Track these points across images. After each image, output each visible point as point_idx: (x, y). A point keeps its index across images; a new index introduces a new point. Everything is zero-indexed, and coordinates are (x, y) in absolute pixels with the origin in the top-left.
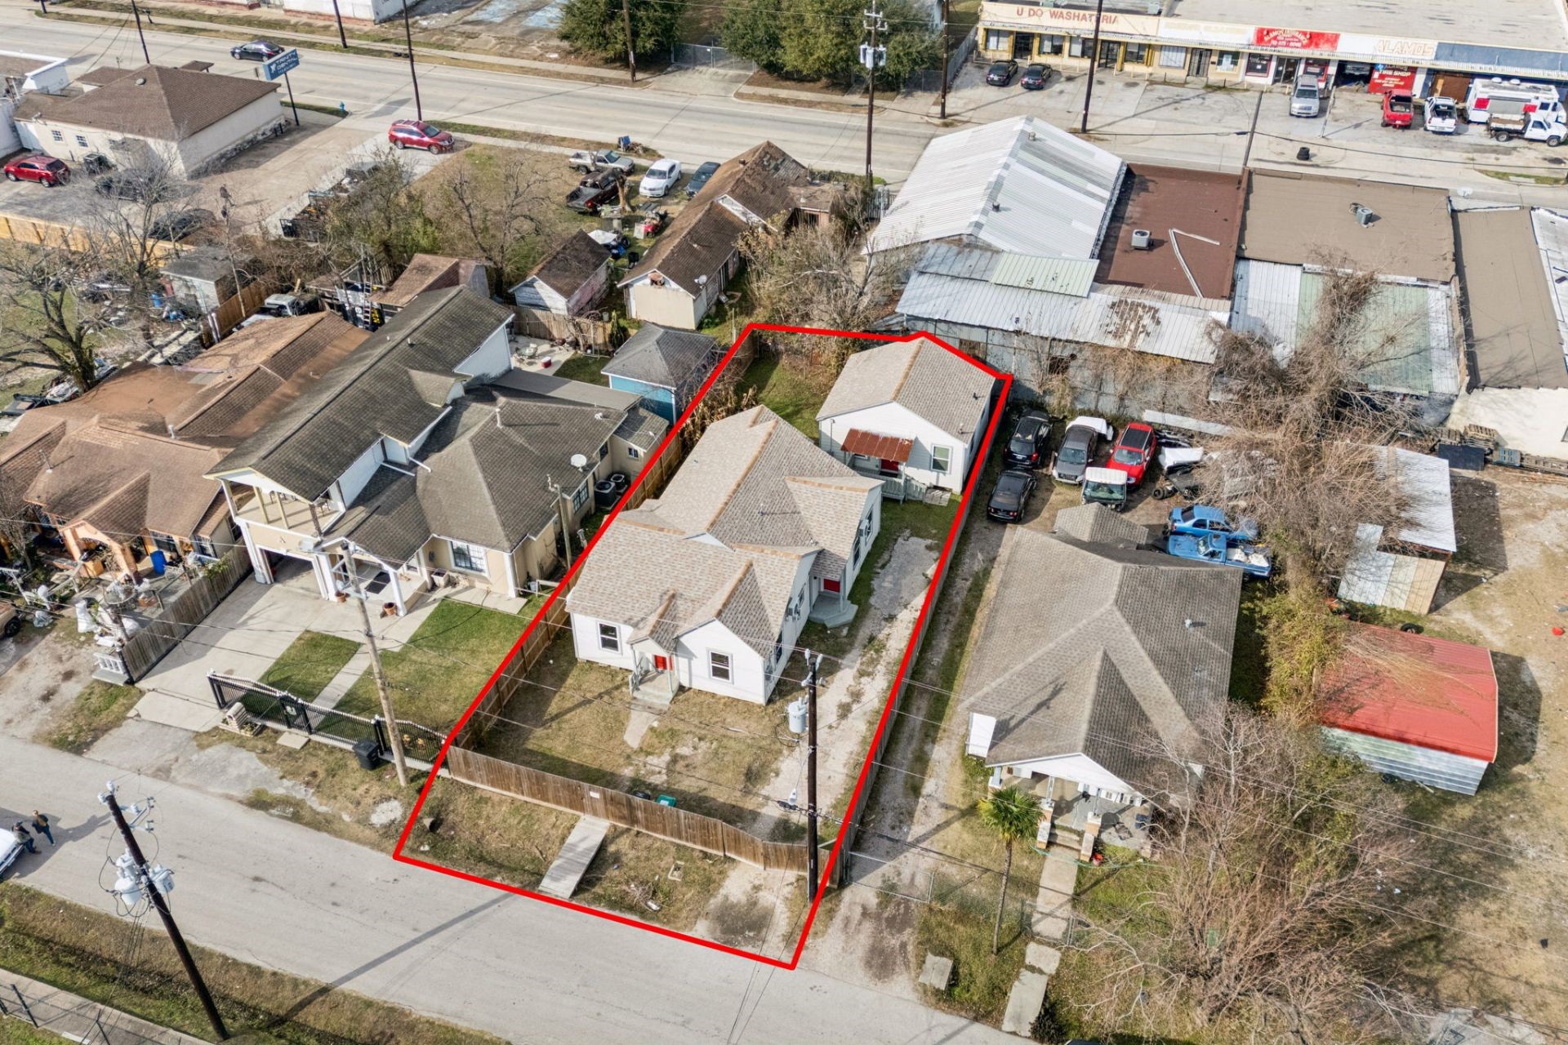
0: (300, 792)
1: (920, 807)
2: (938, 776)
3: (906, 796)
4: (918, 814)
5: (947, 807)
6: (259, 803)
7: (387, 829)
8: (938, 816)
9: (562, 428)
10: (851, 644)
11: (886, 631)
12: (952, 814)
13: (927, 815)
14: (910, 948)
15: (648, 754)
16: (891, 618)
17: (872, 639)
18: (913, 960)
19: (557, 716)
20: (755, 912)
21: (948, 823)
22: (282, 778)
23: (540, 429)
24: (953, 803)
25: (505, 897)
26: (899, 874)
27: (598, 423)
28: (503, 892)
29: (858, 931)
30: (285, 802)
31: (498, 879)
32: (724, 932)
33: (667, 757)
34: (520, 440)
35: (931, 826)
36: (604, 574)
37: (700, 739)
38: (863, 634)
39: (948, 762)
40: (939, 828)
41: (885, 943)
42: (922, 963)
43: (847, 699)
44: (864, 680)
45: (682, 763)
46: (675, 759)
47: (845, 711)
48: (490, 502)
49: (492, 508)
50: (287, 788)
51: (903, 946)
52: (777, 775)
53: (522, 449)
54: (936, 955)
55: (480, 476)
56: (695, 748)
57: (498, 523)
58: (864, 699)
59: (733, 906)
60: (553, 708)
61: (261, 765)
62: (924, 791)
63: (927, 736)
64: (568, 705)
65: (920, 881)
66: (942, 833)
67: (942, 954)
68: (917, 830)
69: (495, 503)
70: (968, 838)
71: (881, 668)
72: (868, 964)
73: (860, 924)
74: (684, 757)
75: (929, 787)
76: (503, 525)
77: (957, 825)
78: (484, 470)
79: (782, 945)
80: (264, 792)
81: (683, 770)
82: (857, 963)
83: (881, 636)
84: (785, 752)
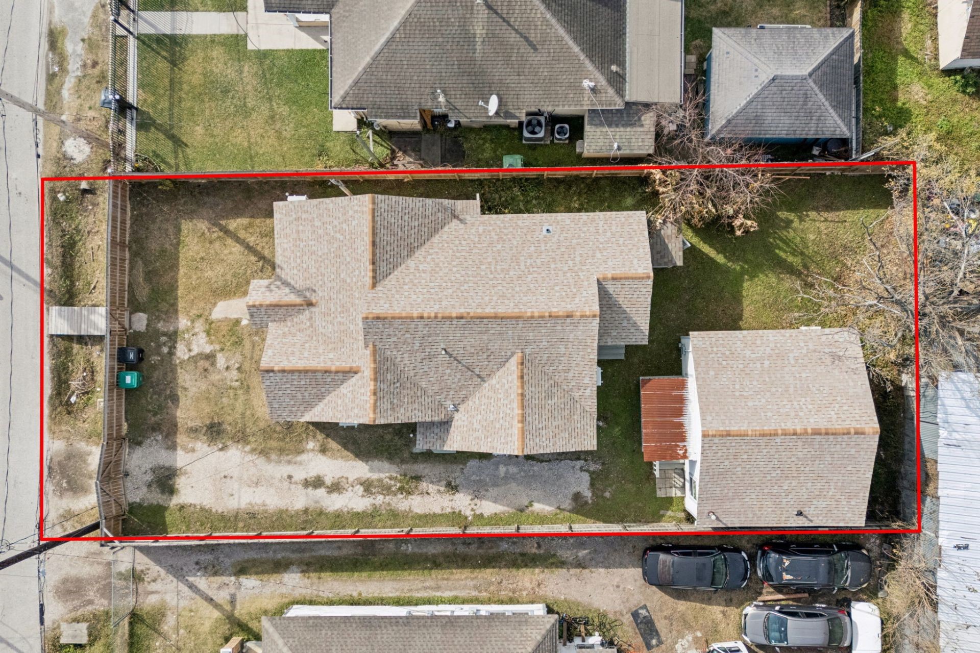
0: (74, 67)
1: (225, 579)
2: (263, 586)
3: (233, 565)
4: (219, 580)
5: (233, 601)
6: (54, 39)
7: (63, 159)
8: (222, 597)
9: (535, 58)
10: (403, 461)
11: (432, 488)
12: (228, 608)
13: (219, 588)
14: (90, 608)
15: (208, 333)
16: (452, 488)
17: (418, 478)
18: (79, 613)
19: (227, 232)
20: (86, 479)
21: (217, 606)
22: (83, 40)
23: (513, 37)
24: (238, 607)
25: (34, 282)
26: (154, 581)
27: (579, 89)
28: (38, 279)
29: (92, 564)
30: (62, 61)
31: (47, 271)
32: (59, 463)
33: (208, 349)
34: (479, 30)
35: (211, 593)
36: (317, 223)
37: (239, 369)
38: (420, 468)
39: (284, 590)
40: (210, 600)
41: (89, 587)
42: (77, 620)
43: (328, 481)
44: (360, 489)
45: (206, 364)
46: (210, 357)
47: (317, 483)
48: (372, 53)
49: (368, 59)
50: (74, 51)
51: (91, 602)
52: (221, 449)
53: (470, 40)
54: (88, 628)
55: (395, 23)
56: (228, 368)
57: (354, 76)
58: (335, 496)
59: (85, 461)
60: (233, 224)
61: (89, 13)
62: (243, 580)
63: (307, 564)
64: (242, 234)
65: (153, 600)
66: (205, 604)
67: (90, 635)
68: (201, 582)
69: (374, 59)
70: (207, 626)
71: (380, 499)
72: (65, 581)
73: (98, 563)
74: (213, 364)
75: (250, 582)
76: (356, 83)
77: (216, 614)
78: (404, 24)
79: (61, 511)
80: (65, 36)
81: (200, 369)
82: (63, 572)
83: (424, 485)
84: (248, 448)
